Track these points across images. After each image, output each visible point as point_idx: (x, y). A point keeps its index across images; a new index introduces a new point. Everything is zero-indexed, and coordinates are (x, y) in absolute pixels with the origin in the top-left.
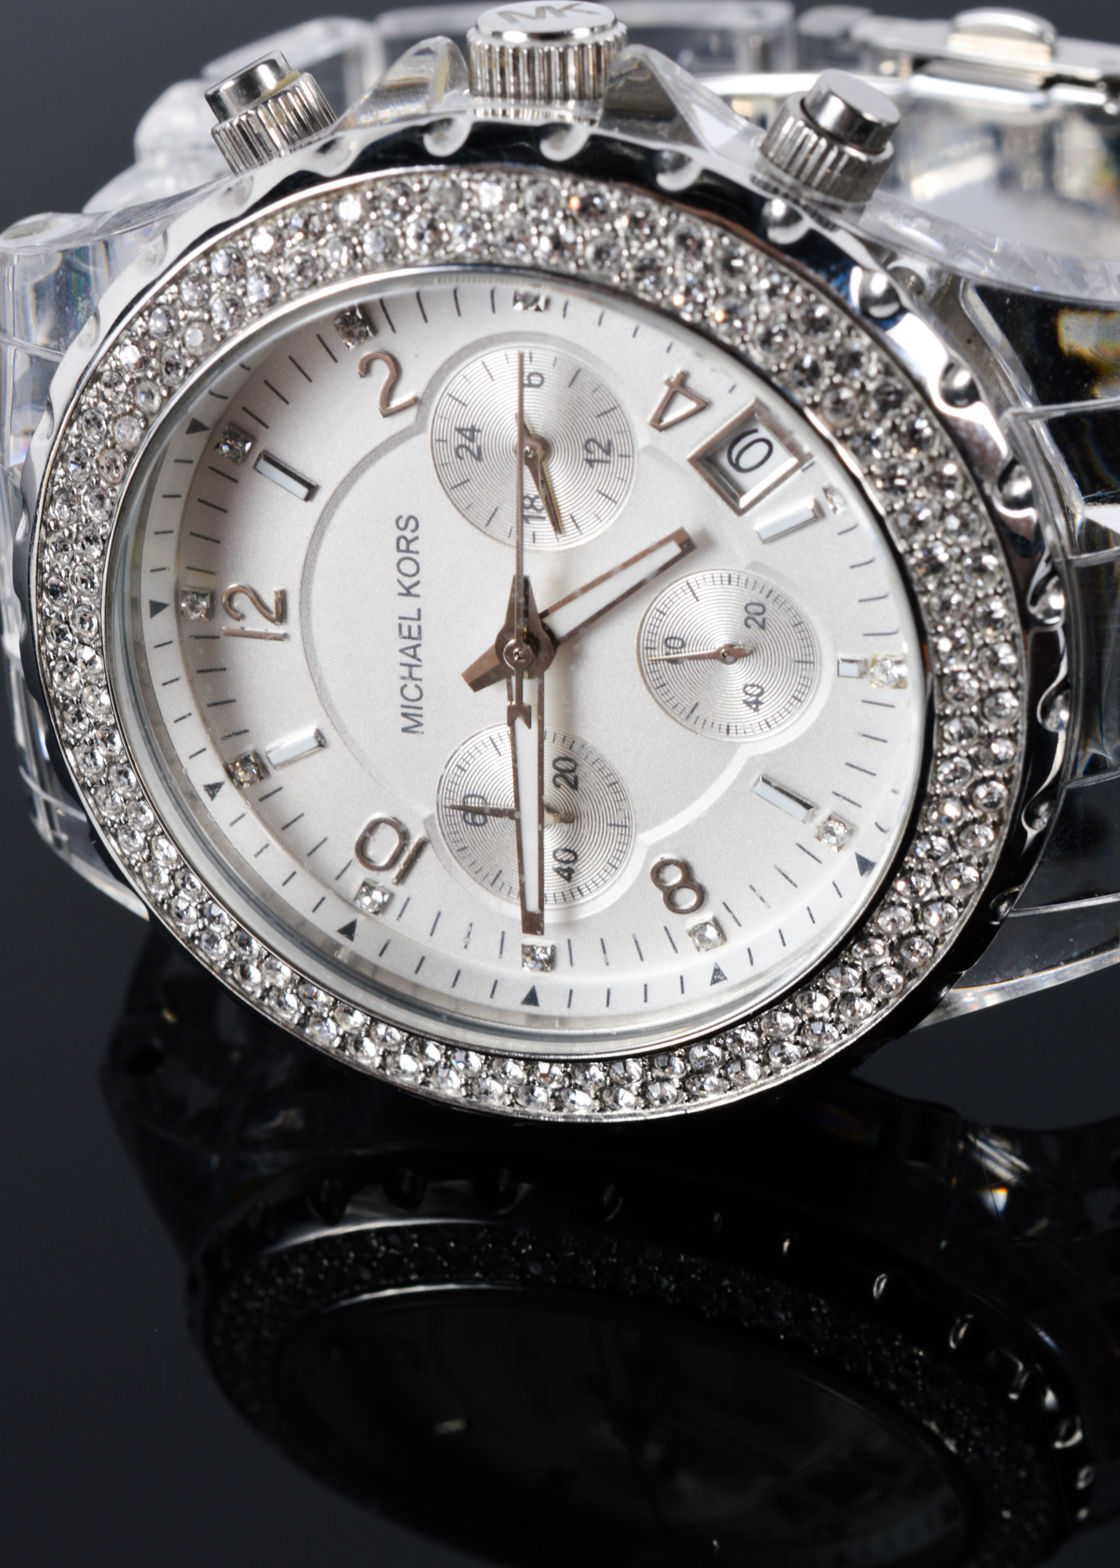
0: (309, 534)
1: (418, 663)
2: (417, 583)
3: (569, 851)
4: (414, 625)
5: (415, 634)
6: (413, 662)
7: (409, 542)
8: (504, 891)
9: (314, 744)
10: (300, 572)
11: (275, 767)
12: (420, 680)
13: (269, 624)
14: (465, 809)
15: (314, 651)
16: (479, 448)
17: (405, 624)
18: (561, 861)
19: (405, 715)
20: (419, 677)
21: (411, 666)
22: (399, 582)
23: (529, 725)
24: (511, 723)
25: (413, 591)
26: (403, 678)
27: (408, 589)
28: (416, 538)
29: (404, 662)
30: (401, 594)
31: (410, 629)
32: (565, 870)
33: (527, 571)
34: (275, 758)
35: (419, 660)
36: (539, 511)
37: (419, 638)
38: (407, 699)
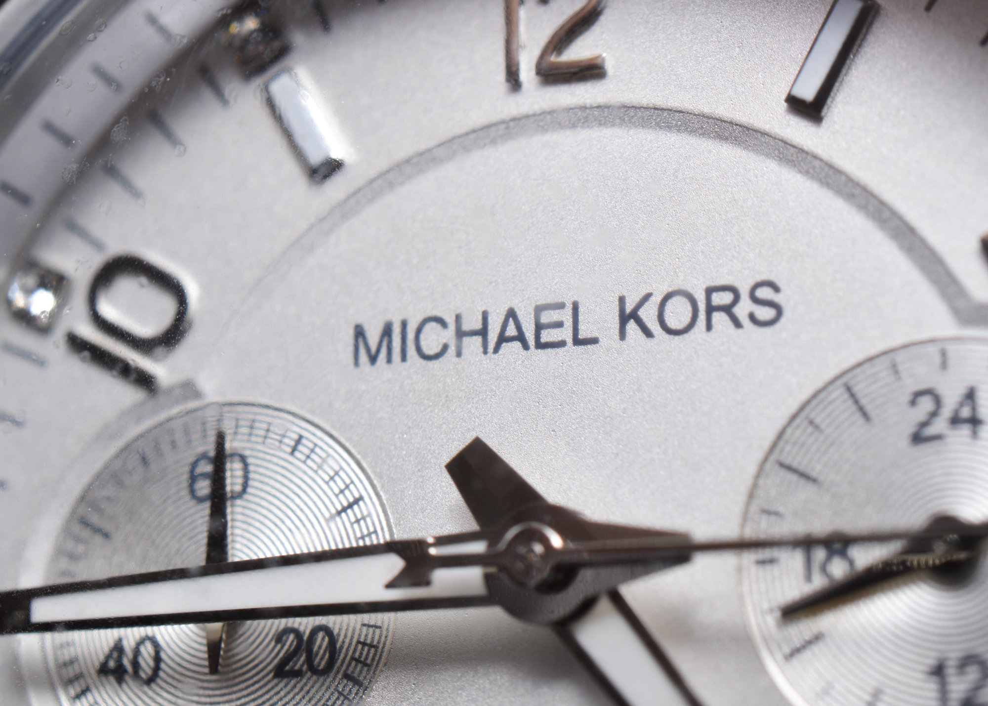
0: (722, 111)
1: (491, 346)
2: (648, 333)
3: (157, 669)
4: (566, 334)
5: (547, 336)
6: (493, 337)
7: (727, 309)
8: (70, 545)
9: (315, 158)
10: (645, 102)
11: (266, 89)
12: (459, 354)
13: (536, 52)
14: (220, 459)
15: (494, 142)
16: (938, 437)
17: (566, 316)
18: (137, 652)
19: (387, 331)
20: (465, 351)
21: (483, 332)
22: (648, 296)
23: (390, 585)
24: (391, 547)
25: (632, 326)
26: (458, 318)
27: (634, 315)
28: (737, 324)
29: (490, 320)
30: (622, 300)
31: (559, 325)
32: (119, 661)
33: (702, 562)
34: (280, 87)
35: (496, 350)
36: (824, 569)
37: (540, 345)
38: (419, 331)
